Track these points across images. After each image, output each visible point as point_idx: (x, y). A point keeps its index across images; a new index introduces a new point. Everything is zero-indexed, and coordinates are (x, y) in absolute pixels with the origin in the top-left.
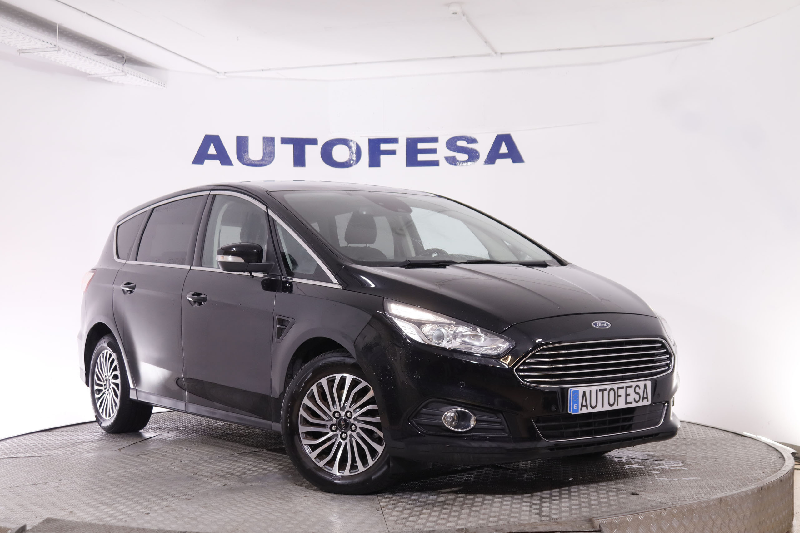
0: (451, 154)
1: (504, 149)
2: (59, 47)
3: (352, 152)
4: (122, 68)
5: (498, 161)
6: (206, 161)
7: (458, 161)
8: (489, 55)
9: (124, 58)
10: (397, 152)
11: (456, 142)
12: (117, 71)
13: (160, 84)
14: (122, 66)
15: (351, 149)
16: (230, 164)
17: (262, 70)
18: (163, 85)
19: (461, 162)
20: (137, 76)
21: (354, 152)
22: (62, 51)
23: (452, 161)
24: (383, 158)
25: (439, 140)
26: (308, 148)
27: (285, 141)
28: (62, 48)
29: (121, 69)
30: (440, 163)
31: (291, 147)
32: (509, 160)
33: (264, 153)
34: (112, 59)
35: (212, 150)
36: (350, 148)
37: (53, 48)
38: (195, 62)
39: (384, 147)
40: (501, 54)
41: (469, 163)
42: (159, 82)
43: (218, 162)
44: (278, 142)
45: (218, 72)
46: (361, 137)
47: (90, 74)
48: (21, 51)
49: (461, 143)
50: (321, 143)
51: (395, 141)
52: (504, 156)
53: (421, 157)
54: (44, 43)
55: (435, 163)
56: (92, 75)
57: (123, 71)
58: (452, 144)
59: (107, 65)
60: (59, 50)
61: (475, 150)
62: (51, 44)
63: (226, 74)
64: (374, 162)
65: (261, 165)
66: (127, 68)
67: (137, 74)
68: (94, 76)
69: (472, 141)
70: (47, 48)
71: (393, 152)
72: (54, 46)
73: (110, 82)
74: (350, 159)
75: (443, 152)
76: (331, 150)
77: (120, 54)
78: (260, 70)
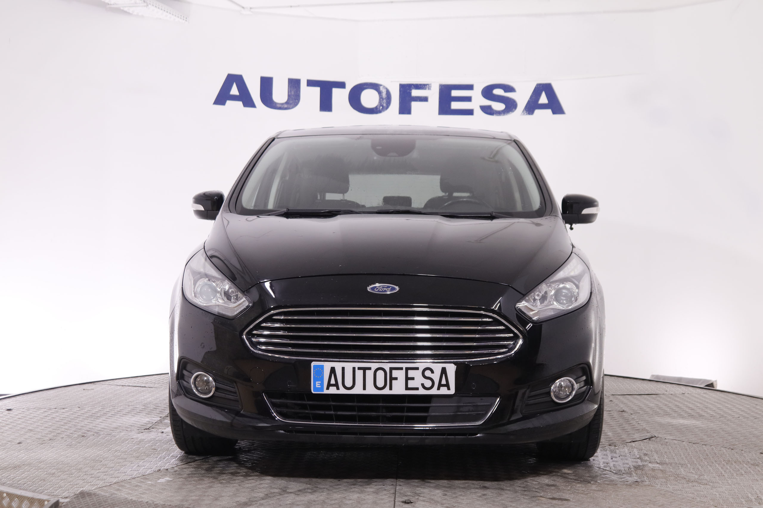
0: (487, 102)
1: (543, 99)
3: (382, 98)
5: (537, 112)
6: (228, 102)
7: (494, 110)
10: (429, 99)
11: (493, 90)
12: (138, 1)
13: (182, 17)
16: (254, 106)
17: (291, 7)
18: (185, 19)
19: (497, 111)
20: (159, 8)
21: (384, 98)
23: (488, 110)
24: (414, 105)
25: (475, 87)
26: (336, 92)
27: (311, 83)
30: (475, 112)
31: (317, 90)
32: (549, 111)
33: (289, 96)
35: (234, 91)
36: (380, 93)
39: (415, 93)
41: (506, 114)
42: (181, 16)
43: (241, 103)
44: (303, 84)
45: (243, 8)
46: (392, 82)
47: (109, 4)
49: (498, 92)
50: (349, 87)
51: (426, 87)
52: (543, 107)
53: (455, 105)
55: (470, 112)
56: (111, 4)
57: (144, 1)
58: (488, 93)
61: (513, 99)
63: (252, 10)
64: (405, 109)
65: (286, 109)
67: (159, 5)
68: (112, 6)
69: (511, 89)
71: (425, 99)
73: (129, 13)
74: (380, 105)
75: (478, 100)
76: (360, 94)
78: (288, 7)
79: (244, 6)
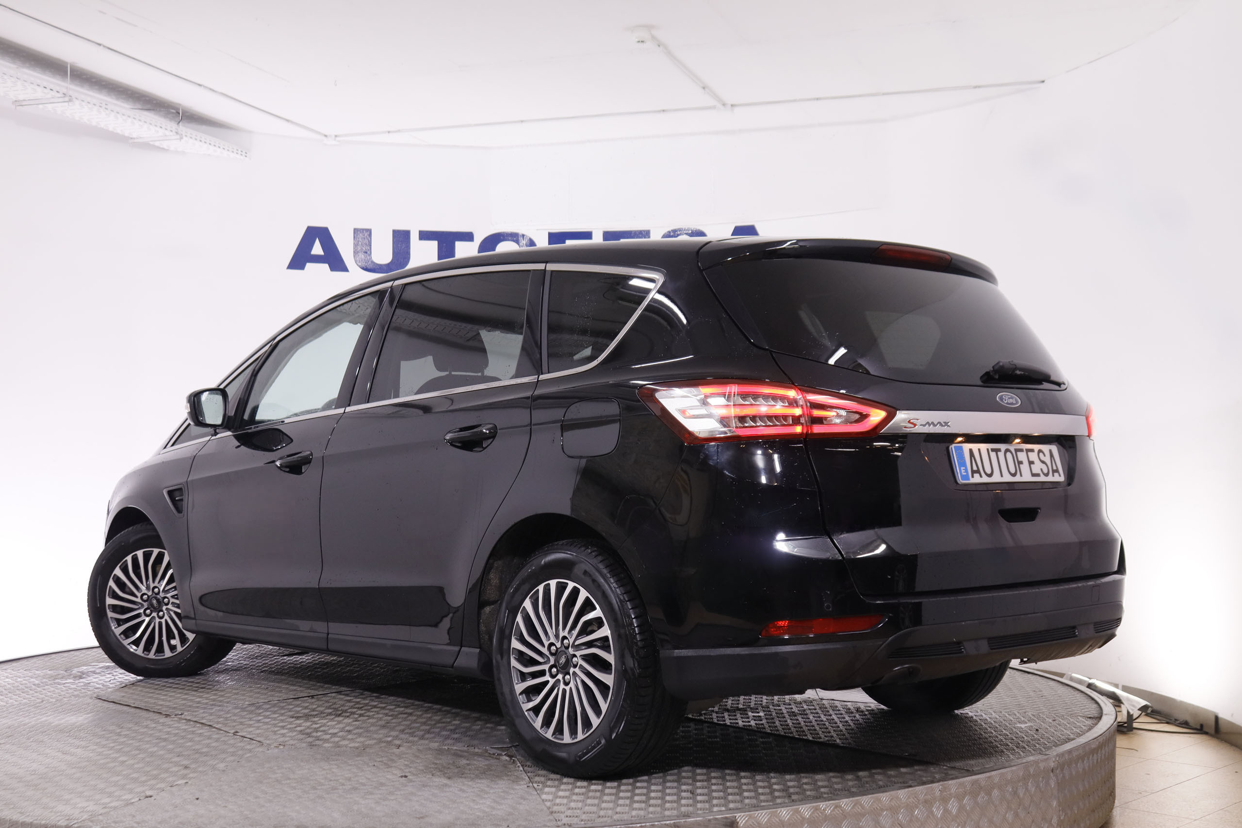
2: (70, 96)
6: (309, 265)
8: (714, 107)
9: (179, 114)
12: (168, 133)
13: (239, 152)
15: (523, 247)
16: (345, 269)
17: (389, 132)
18: (244, 154)
20: (200, 141)
22: (77, 102)
25: (652, 234)
26: (460, 245)
27: (425, 236)
28: (77, 98)
29: (175, 130)
31: (434, 245)
33: (394, 254)
34: (160, 115)
35: (317, 249)
36: (521, 245)
37: (60, 97)
38: (288, 121)
40: (732, 105)
42: (238, 150)
43: (326, 266)
44: (414, 237)
45: (326, 136)
46: (537, 230)
47: (130, 138)
48: (18, 103)
50: (478, 239)
51: (585, 235)
54: (47, 91)
56: (134, 138)
57: (177, 133)
59: (151, 124)
60: (72, 101)
62: (57, 92)
63: (338, 139)
66: (184, 128)
67: (201, 137)
69: (700, 233)
70: (53, 98)
72: (63, 95)
73: (163, 149)
76: (494, 248)
77: (173, 108)
78: (385, 132)
79: (326, 134)
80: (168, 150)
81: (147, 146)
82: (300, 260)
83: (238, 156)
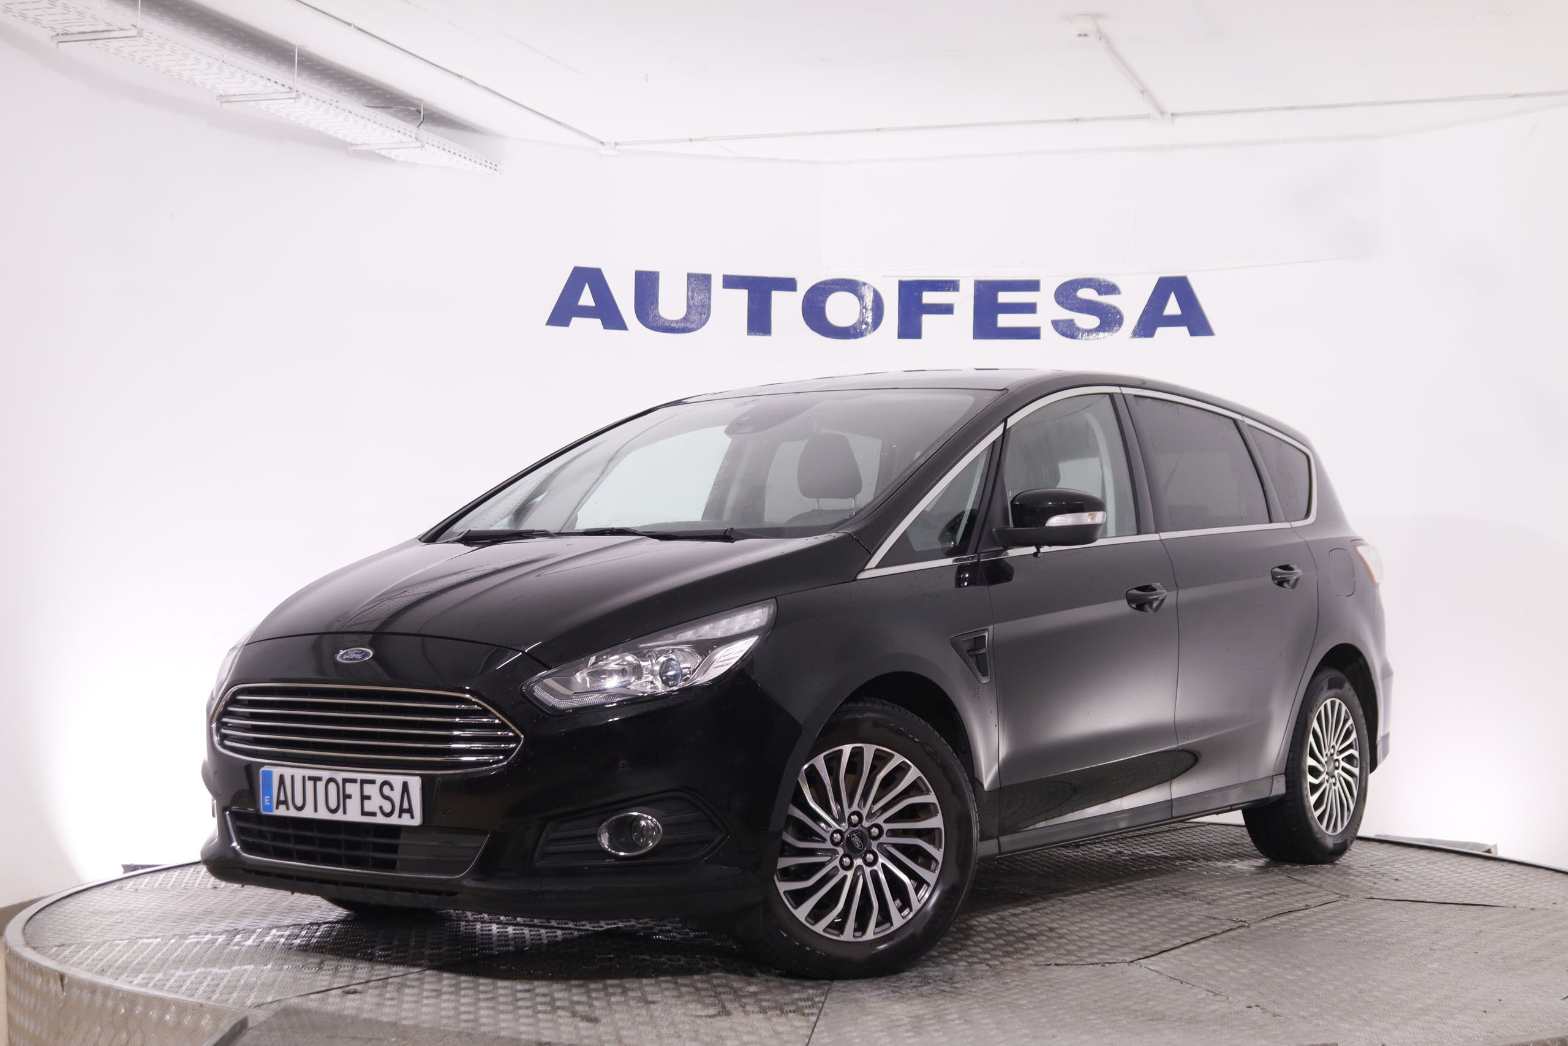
0: (1065, 314)
1: (1172, 307)
2: (297, 91)
3: (865, 308)
4: (416, 134)
5: (1161, 331)
6: (575, 321)
7: (1078, 329)
8: (1147, 117)
9: (420, 112)
10: (955, 309)
11: (1076, 291)
12: (405, 139)
13: (488, 164)
14: (416, 128)
15: (863, 301)
16: (622, 326)
17: (691, 140)
18: (493, 166)
19: (1084, 331)
20: (443, 149)
21: (870, 308)
22: (304, 99)
23: (1067, 329)
24: (927, 320)
25: (1042, 286)
26: (777, 296)
27: (731, 282)
28: (304, 94)
29: (414, 135)
30: (1043, 334)
31: (742, 295)
32: (1184, 330)
33: (689, 307)
34: (395, 115)
35: (587, 299)
36: (861, 298)
37: (286, 92)
38: (559, 123)
39: (929, 298)
40: (1173, 115)
41: (1101, 335)
42: (486, 162)
43: (598, 322)
44: (717, 283)
45: (602, 143)
46: (883, 277)
47: (352, 144)
49: (1087, 294)
50: (803, 288)
51: (950, 285)
52: (1172, 321)
53: (1005, 320)
54: (269, 84)
55: (1032, 333)
56: (356, 145)
57: (417, 138)
58: (1066, 294)
60: (298, 97)
61: (1115, 308)
62: (283, 85)
63: (618, 147)
64: (909, 329)
65: (684, 330)
66: (427, 133)
67: (444, 144)
68: (358, 148)
69: (1111, 289)
70: (274, 93)
71: (947, 309)
72: (288, 90)
73: (390, 159)
74: (862, 321)
75: (1048, 310)
76: (824, 302)
77: (413, 105)
78: (684, 140)
79: (603, 140)
80: (395, 160)
81: (374, 156)
82: (563, 313)
83: (486, 170)
